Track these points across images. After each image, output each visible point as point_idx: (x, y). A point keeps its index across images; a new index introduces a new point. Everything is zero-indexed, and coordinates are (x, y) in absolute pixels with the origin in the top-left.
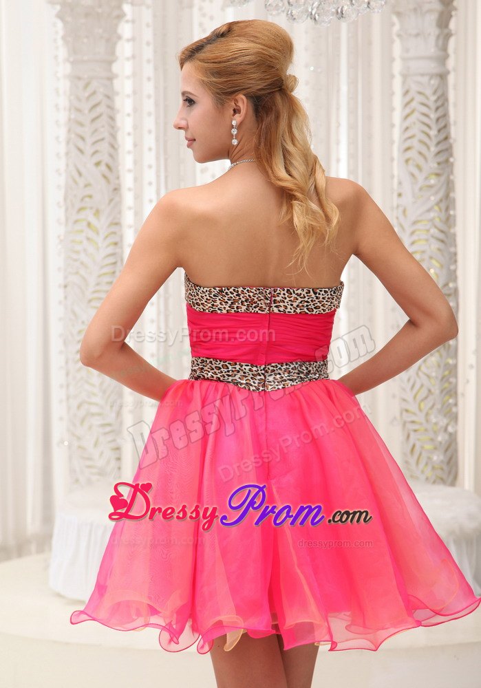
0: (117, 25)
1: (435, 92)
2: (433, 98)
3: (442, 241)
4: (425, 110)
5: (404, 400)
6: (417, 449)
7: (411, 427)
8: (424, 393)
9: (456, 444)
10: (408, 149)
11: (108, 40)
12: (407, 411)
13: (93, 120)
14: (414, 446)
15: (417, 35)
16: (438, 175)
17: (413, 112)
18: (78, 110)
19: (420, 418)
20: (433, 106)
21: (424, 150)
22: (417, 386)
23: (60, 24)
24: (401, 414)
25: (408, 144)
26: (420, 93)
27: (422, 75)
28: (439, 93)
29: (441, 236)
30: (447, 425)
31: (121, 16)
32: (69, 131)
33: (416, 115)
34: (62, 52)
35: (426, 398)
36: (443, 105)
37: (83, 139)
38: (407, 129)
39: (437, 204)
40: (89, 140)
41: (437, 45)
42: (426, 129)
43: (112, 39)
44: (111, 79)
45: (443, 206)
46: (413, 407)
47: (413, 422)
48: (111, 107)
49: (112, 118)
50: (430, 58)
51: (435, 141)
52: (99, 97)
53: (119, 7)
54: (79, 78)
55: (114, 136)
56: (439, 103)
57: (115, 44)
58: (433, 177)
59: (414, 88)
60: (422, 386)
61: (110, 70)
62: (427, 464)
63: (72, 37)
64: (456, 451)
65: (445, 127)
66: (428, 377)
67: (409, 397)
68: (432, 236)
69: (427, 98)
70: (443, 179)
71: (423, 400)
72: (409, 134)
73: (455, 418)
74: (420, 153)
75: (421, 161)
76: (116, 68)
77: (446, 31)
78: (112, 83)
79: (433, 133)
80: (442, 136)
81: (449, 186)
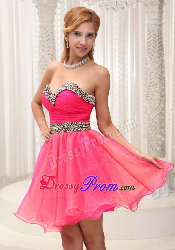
0: (55, 10)
1: (158, 31)
2: (157, 33)
3: (160, 79)
4: (154, 36)
5: (148, 130)
6: (152, 146)
7: (150, 139)
8: (154, 128)
9: (165, 144)
10: (149, 49)
11: (52, 14)
12: (149, 134)
13: (47, 40)
14: (151, 145)
15: (152, 12)
16: (159, 57)
17: (150, 37)
18: (43, 37)
19: (153, 136)
20: (157, 35)
21: (154, 49)
22: (152, 126)
23: (36, 9)
24: (147, 134)
25: (149, 47)
26: (153, 31)
27: (154, 25)
28: (159, 31)
29: (160, 77)
30: (162, 138)
31: (56, 7)
32: (40, 44)
33: (152, 38)
34: (38, 18)
35: (155, 129)
36: (160, 35)
37: (44, 46)
38: (149, 42)
39: (159, 67)
40: (46, 47)
41: (158, 16)
42: (155, 42)
43: (53, 14)
44: (53, 27)
45: (160, 67)
46: (151, 133)
47: (151, 137)
48: (53, 36)
49: (53, 40)
50: (156, 19)
51: (158, 47)
52: (49, 33)
53: (56, 4)
54: (43, 27)
55: (54, 45)
56: (159, 34)
57: (54, 16)
58: (157, 58)
59: (151, 29)
60: (154, 126)
61: (53, 24)
62: (155, 151)
63: (41, 13)
64: (165, 146)
65: (161, 42)
66: (156, 123)
67: (150, 129)
68: (157, 77)
69: (155, 33)
70: (160, 59)
71: (154, 130)
72: (149, 44)
73: (164, 136)
74: (153, 50)
75: (153, 53)
76: (55, 23)
77: (161, 11)
78: (53, 28)
79: (157, 44)
80: (160, 45)
81: (162, 61)
